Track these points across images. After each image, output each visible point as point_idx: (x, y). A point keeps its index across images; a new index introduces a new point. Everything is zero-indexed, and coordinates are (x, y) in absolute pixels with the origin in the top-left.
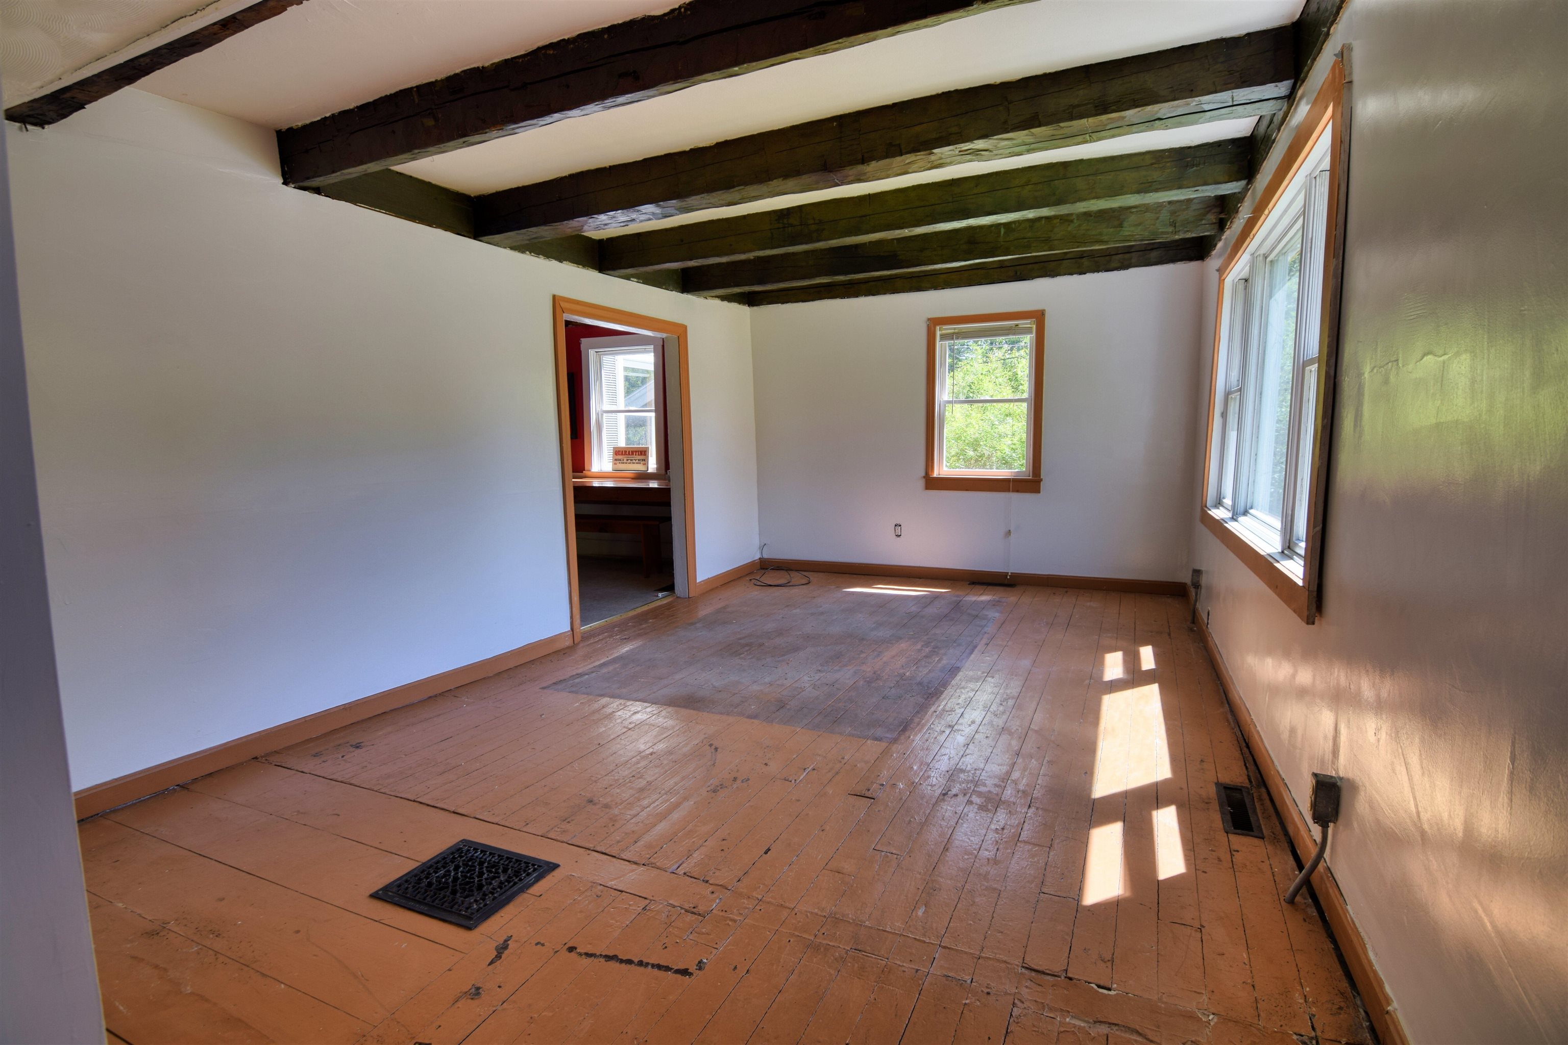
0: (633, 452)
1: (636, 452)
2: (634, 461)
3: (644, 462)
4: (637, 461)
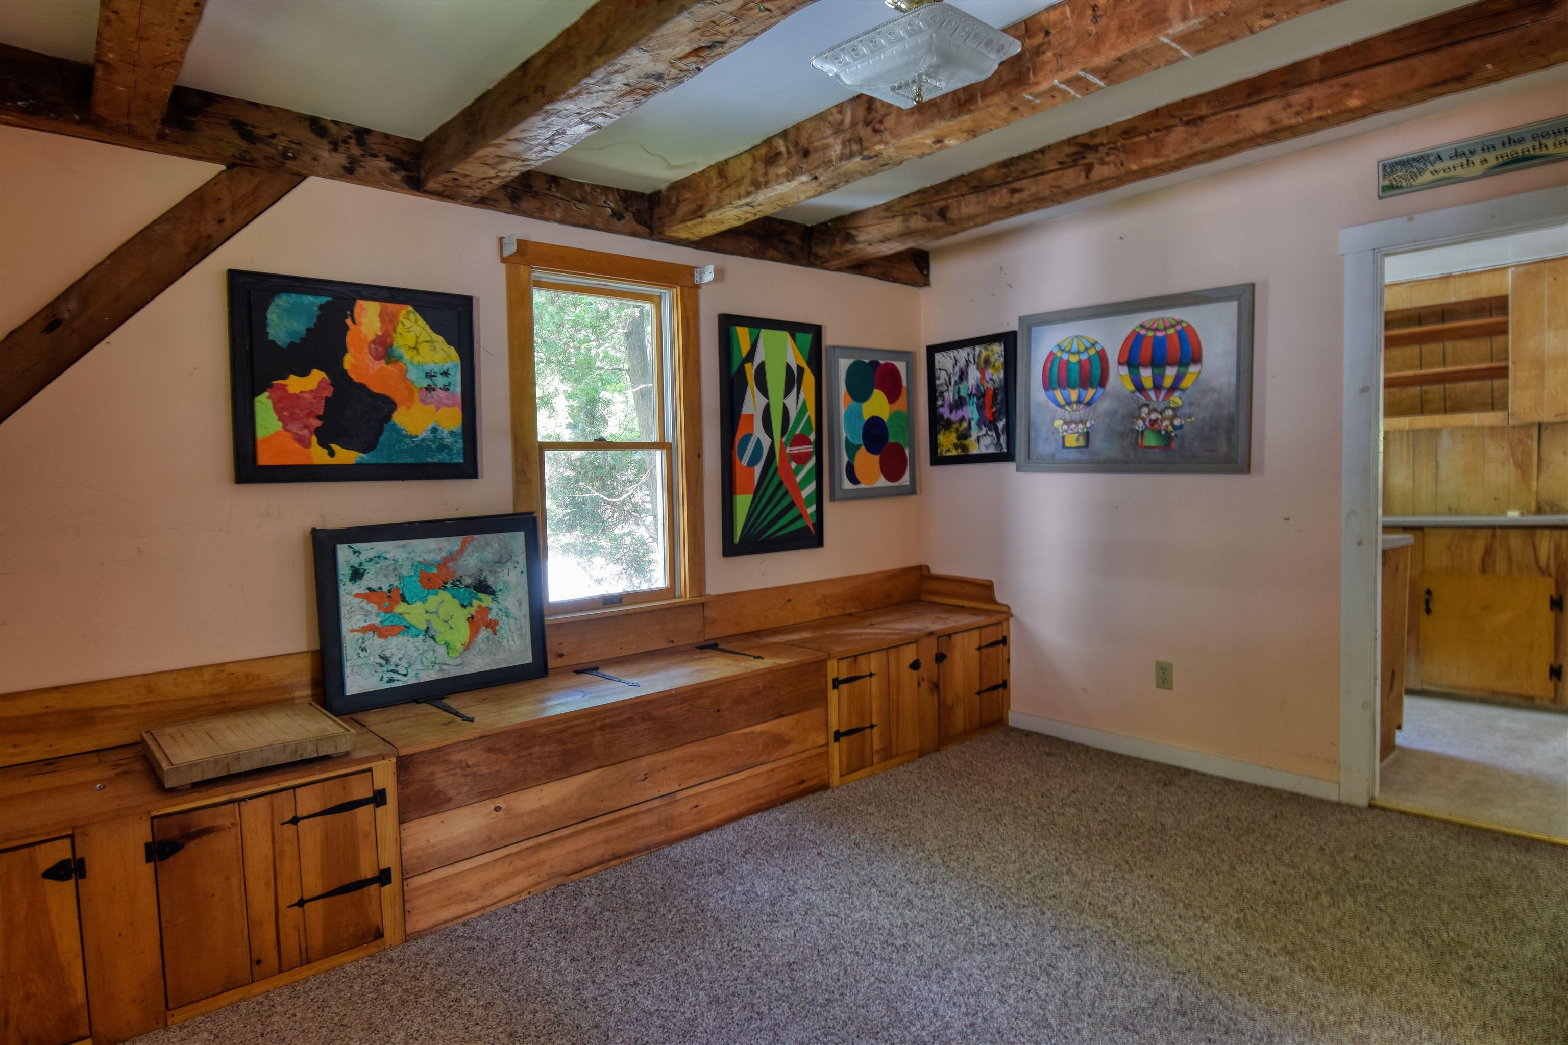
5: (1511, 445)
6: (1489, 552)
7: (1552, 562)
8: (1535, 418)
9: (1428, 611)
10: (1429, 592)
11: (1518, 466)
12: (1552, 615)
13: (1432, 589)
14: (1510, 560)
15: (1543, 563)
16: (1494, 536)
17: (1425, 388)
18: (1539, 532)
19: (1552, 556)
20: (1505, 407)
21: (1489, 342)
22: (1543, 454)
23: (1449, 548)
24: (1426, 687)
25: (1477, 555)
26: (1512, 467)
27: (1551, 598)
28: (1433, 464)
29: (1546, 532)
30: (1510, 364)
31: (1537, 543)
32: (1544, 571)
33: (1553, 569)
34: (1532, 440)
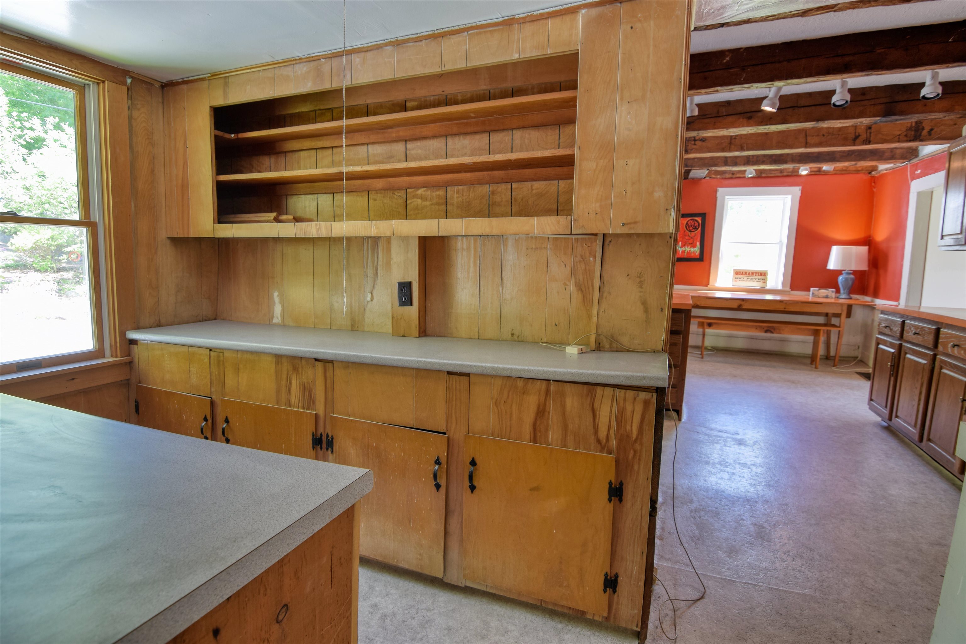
0: (753, 274)
1: (756, 273)
2: (754, 280)
3: (763, 281)
4: (757, 280)
5: (573, 262)
6: (541, 412)
7: (613, 434)
8: (600, 228)
9: (473, 488)
10: (473, 463)
11: (580, 288)
12: (610, 507)
13: (478, 461)
14: (565, 427)
15: (602, 434)
16: (548, 392)
17: (493, 187)
18: (599, 390)
19: (613, 424)
20: (568, 212)
21: (557, 131)
22: (605, 275)
23: (496, 404)
24: (469, 584)
25: (529, 417)
26: (574, 288)
27: (610, 483)
28: (498, 280)
29: (609, 391)
30: (576, 151)
31: (596, 405)
32: (603, 446)
33: (613, 444)
34: (595, 257)
